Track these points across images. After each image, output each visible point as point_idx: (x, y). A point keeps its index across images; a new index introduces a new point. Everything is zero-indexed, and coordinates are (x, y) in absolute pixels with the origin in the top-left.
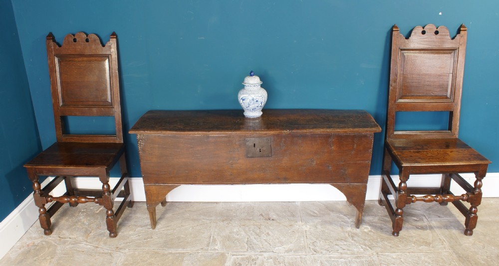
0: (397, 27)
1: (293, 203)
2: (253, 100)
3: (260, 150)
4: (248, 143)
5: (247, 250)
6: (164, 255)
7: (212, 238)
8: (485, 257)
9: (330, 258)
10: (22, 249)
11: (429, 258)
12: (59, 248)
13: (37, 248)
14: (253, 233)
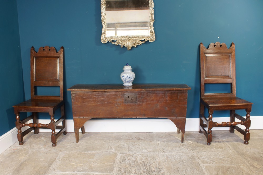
0: (202, 44)
1: (152, 133)
2: (128, 76)
3: (131, 99)
4: (125, 96)
5: (128, 151)
6: (85, 153)
7: (110, 147)
8: (252, 153)
9: (171, 154)
10: (11, 151)
11: (223, 153)
12: (30, 150)
13: (19, 151)
14: (131, 145)
